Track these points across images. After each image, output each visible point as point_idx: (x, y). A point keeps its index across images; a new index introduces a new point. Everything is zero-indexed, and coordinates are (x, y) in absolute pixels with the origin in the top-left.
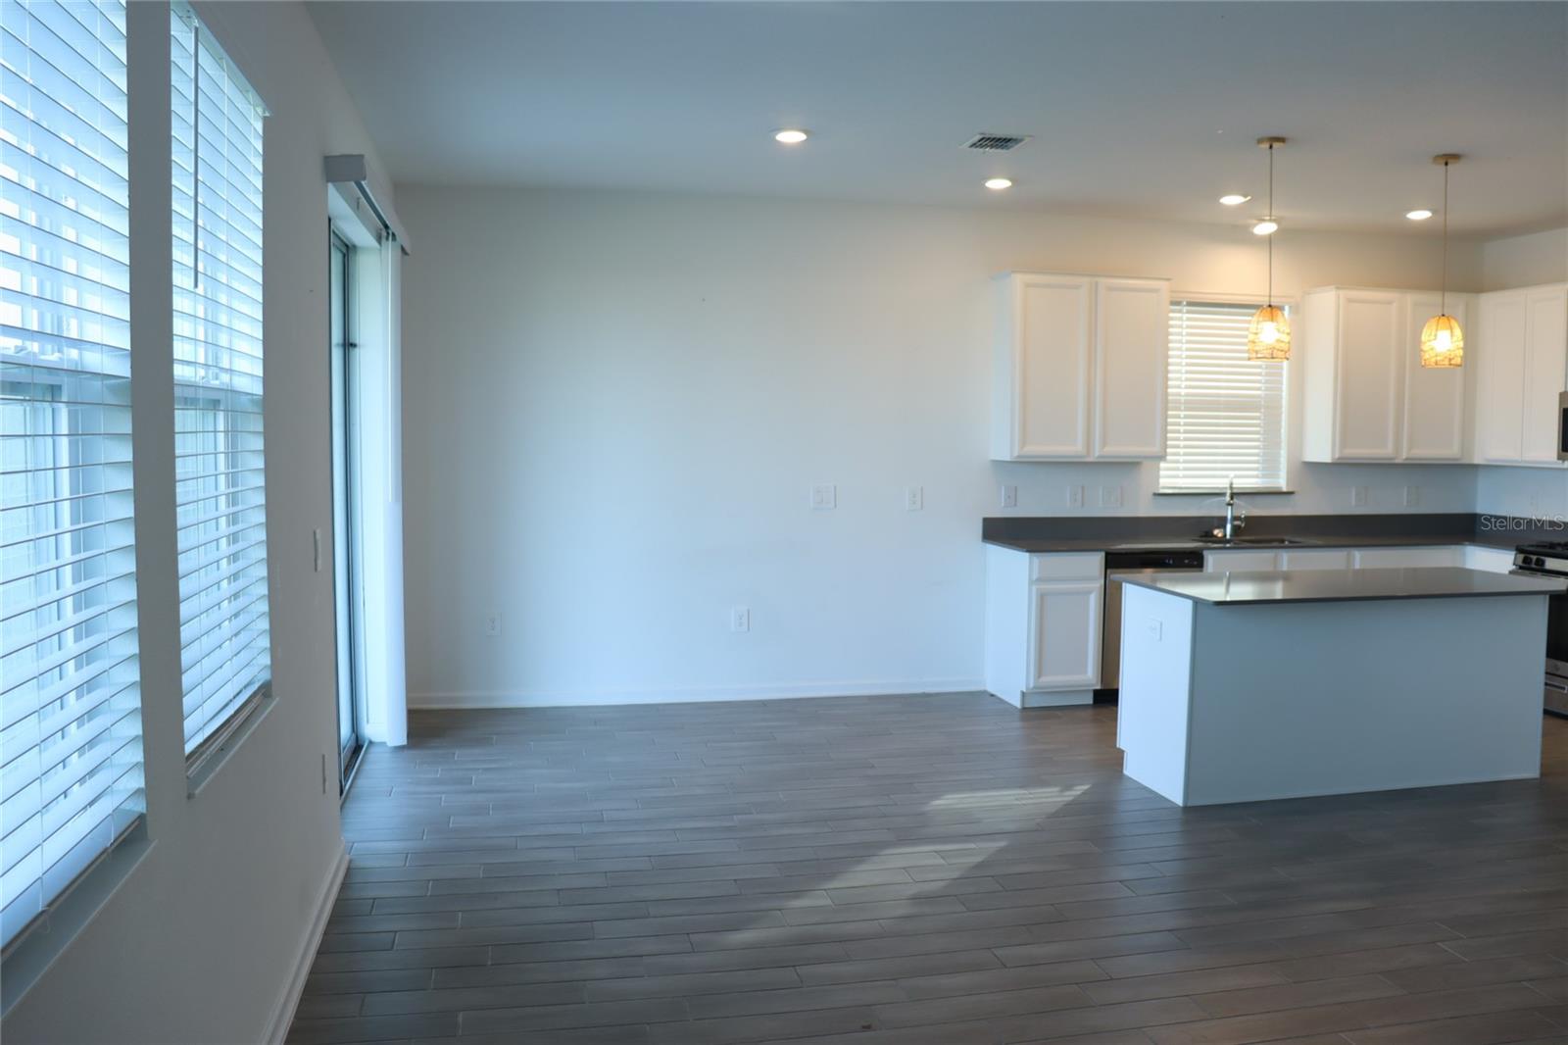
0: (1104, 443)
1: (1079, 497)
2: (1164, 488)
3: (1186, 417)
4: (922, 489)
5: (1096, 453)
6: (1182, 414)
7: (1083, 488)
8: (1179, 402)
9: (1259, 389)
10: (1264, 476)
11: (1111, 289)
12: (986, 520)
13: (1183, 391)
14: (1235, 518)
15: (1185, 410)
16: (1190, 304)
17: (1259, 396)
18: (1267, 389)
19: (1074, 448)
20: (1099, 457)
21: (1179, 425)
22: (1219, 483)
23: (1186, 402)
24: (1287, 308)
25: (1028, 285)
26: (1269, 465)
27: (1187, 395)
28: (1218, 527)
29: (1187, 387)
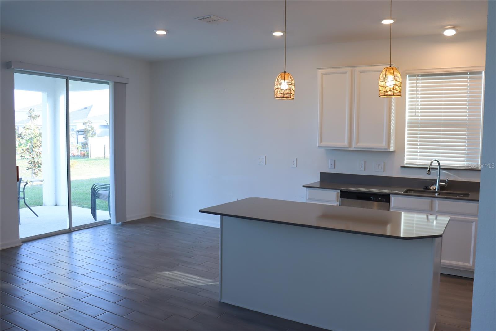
0: (357, 142)
1: (363, 165)
2: (406, 164)
3: (421, 130)
4: (297, 159)
5: (354, 146)
6: (419, 129)
7: (365, 162)
8: (417, 123)
9: (465, 116)
10: (467, 161)
11: (361, 72)
12: (321, 173)
13: (419, 118)
14: (441, 181)
15: (420, 127)
16: (422, 75)
17: (466, 120)
18: (469, 116)
19: (345, 143)
20: (355, 148)
21: (418, 134)
22: (426, 162)
23: (421, 123)
24: (483, 72)
25: (323, 74)
26: (470, 156)
27: (421, 120)
28: (433, 185)
29: (421, 116)
